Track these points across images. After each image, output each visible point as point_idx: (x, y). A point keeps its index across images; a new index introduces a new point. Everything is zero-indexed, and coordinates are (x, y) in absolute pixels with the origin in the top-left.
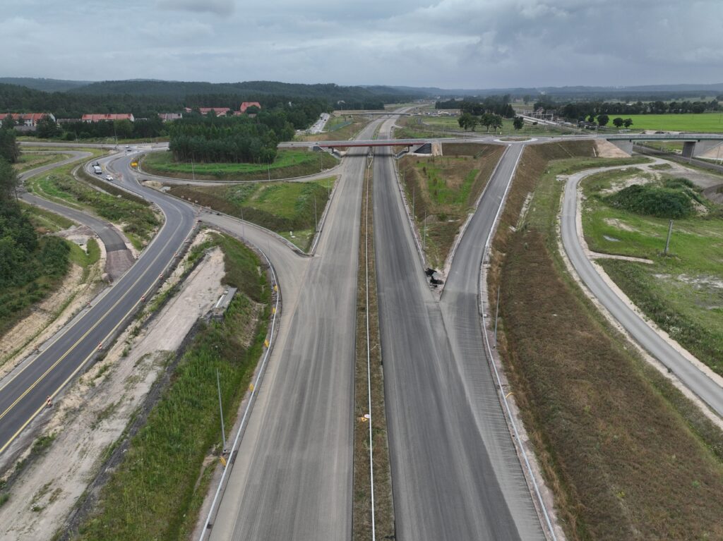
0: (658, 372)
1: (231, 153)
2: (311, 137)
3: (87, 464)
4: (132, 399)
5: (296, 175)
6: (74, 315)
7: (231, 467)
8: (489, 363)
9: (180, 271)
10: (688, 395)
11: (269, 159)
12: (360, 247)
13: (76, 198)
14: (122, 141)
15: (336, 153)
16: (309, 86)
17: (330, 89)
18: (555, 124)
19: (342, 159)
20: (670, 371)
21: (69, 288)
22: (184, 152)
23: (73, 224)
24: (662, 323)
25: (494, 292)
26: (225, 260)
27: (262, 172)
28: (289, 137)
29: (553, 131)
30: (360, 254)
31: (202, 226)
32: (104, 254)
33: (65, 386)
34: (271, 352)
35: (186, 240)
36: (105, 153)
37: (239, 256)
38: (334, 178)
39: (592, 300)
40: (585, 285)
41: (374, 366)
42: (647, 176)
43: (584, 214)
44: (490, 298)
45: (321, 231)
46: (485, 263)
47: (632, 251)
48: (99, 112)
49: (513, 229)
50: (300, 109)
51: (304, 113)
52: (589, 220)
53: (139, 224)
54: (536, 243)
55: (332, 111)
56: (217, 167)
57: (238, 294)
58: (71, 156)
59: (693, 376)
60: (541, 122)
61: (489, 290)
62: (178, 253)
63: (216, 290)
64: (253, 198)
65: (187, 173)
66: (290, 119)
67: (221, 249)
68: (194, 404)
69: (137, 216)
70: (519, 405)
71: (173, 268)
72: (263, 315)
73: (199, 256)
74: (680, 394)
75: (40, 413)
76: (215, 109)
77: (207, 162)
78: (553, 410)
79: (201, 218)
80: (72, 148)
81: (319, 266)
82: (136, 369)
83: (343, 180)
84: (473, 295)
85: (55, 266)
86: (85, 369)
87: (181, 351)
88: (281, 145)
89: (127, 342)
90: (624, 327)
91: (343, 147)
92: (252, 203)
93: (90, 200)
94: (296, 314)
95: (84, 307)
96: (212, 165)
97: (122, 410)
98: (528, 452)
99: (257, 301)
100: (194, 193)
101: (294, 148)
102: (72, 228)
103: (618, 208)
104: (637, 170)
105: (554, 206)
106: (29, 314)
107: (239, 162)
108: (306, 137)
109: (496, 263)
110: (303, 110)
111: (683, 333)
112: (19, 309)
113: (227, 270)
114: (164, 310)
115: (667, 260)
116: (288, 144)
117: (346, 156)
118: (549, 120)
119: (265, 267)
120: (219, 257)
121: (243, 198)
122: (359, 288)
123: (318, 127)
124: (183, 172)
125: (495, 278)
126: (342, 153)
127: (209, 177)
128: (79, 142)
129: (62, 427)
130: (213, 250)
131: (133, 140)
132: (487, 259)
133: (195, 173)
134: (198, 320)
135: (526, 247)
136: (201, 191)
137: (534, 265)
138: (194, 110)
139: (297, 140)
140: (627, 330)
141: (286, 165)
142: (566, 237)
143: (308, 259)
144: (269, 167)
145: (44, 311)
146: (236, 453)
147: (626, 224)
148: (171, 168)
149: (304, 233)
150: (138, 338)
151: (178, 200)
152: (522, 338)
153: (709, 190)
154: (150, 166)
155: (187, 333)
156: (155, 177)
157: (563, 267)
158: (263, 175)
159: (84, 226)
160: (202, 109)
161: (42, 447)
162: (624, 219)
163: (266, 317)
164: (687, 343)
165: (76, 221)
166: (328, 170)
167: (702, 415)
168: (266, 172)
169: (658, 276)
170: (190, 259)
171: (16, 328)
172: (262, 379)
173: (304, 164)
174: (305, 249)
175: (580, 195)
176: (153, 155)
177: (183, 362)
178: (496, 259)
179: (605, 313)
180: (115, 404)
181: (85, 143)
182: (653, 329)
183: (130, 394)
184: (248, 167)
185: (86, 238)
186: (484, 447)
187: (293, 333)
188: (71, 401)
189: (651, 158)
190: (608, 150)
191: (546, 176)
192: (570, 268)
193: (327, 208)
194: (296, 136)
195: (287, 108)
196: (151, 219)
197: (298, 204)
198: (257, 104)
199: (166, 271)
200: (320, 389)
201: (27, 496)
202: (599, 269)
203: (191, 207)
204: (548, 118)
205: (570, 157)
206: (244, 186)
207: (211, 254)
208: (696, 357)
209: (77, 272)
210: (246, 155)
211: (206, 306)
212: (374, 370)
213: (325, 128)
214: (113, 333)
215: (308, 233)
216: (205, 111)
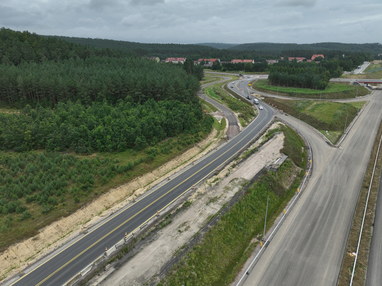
1: (301, 83)
2: (354, 76)
3: (202, 220)
4: (225, 197)
5: (338, 98)
6: (209, 152)
7: (264, 249)
9: (260, 141)
11: (323, 88)
12: (373, 148)
13: (221, 98)
14: (246, 73)
15: (369, 87)
16: (359, 45)
19: (373, 91)
21: (210, 139)
22: (275, 81)
23: (218, 110)
26: (285, 140)
27: (316, 95)
28: (338, 75)
30: (372, 152)
31: (276, 120)
32: (227, 126)
33: (200, 182)
34: (300, 196)
35: (267, 126)
36: (238, 78)
37: (293, 139)
38: (364, 102)
41: (367, 225)
45: (347, 134)
48: (239, 58)
50: (349, 59)
51: (352, 61)
53: (246, 114)
55: (373, 60)
56: (291, 90)
57: (288, 159)
58: (223, 79)
62: (261, 132)
63: (277, 154)
64: (308, 108)
65: (274, 91)
66: (341, 65)
67: (284, 134)
68: (253, 210)
69: (246, 110)
71: (257, 139)
72: (299, 174)
73: (271, 135)
75: (189, 191)
76: (297, 58)
77: (286, 86)
79: (276, 116)
80: (224, 75)
81: (341, 154)
82: (230, 184)
83: (370, 105)
85: (207, 128)
86: (209, 177)
87: (252, 181)
88: (332, 80)
89: (229, 170)
91: (375, 84)
92: (307, 111)
93: (227, 100)
94: (320, 179)
95: (214, 149)
96: (289, 88)
97: (220, 201)
99: (298, 166)
100: (276, 102)
101: (340, 82)
102: (217, 112)
106: (193, 147)
107: (304, 88)
108: (350, 76)
110: (351, 60)
112: (190, 144)
113: (284, 145)
114: (249, 159)
116: (337, 80)
117: (377, 89)
119: (307, 148)
120: (282, 138)
121: (302, 108)
122: (367, 173)
123: (360, 70)
124: (272, 90)
126: (374, 87)
127: (286, 94)
128: (227, 73)
129: (195, 200)
130: (279, 133)
131: (251, 73)
133: (279, 92)
134: (264, 168)
136: (280, 102)
138: (285, 58)
139: (343, 77)
141: (333, 92)
143: (335, 149)
144: (321, 92)
145: (199, 147)
146: (269, 242)
148: (267, 88)
149: (335, 133)
150: (234, 169)
151: (266, 105)
154: (257, 86)
155: (257, 173)
156: (258, 92)
158: (317, 96)
159: (222, 111)
160: (289, 58)
161: (187, 205)
163: (301, 176)
165: (219, 109)
166: (361, 97)
168: (319, 95)
170: (267, 136)
171: (187, 152)
172: (291, 209)
173: (345, 92)
174: (335, 143)
176: (259, 81)
177: (252, 187)
180: (218, 197)
181: (230, 73)
183: (226, 194)
184: (309, 91)
185: (222, 117)
187: (315, 189)
188: (201, 190)
193: (354, 120)
194: (343, 75)
195: (341, 58)
196: (252, 112)
197: (335, 115)
198: (322, 56)
199: (253, 140)
200: (325, 226)
201: (177, 224)
203: (272, 109)
206: (304, 101)
207: (278, 135)
209: (215, 132)
210: (309, 85)
211: (269, 162)
212: (366, 227)
213: (365, 71)
214: (224, 164)
215: (338, 133)
216: (290, 59)
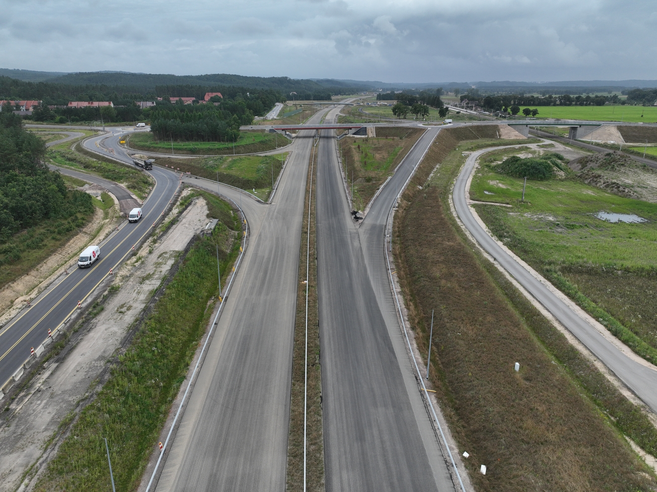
0: (489, 260)
1: (202, 134)
2: (268, 122)
3: (142, 297)
4: (161, 272)
5: (256, 151)
6: (107, 235)
7: (225, 302)
8: (385, 259)
9: (175, 211)
10: (501, 269)
11: (233, 138)
12: (305, 198)
13: (82, 166)
14: (107, 124)
15: (288, 135)
16: (264, 79)
17: (283, 81)
18: (476, 113)
19: (294, 139)
20: (495, 259)
21: (98, 221)
22: (163, 133)
23: (87, 183)
24: (500, 237)
25: (397, 223)
26: (207, 204)
27: (228, 149)
28: (249, 122)
29: (471, 118)
30: (305, 203)
31: (185, 186)
32: (116, 201)
33: (117, 266)
34: (244, 254)
35: (175, 193)
36: (96, 133)
37: (217, 202)
38: (287, 153)
39: (461, 227)
40: (459, 218)
41: (311, 260)
42: (534, 152)
43: (475, 177)
44: (394, 227)
45: (277, 189)
46: (394, 207)
47: (500, 199)
48: (81, 99)
49: (421, 188)
50: (257, 99)
51: (261, 102)
52: (477, 181)
53: (137, 184)
54: (433, 195)
55: (285, 101)
56: (191, 145)
57: (220, 222)
58: (68, 136)
59: (509, 262)
60: (463, 111)
61: (394, 223)
62: (171, 201)
63: (204, 220)
64: (223, 166)
65: (167, 149)
66: (249, 107)
67: (204, 198)
68: (199, 276)
69: (135, 178)
70: (399, 277)
71: (170, 210)
72: (237, 237)
73: (188, 201)
74: (496, 269)
75: (107, 277)
76: (183, 99)
77: (183, 141)
78: (418, 278)
79: (183, 181)
80: (67, 130)
81: (275, 210)
82: (159, 259)
83: (293, 156)
84: (383, 225)
85: (85, 207)
86: (126, 259)
87: (186, 250)
88: (242, 128)
89: (150, 246)
90: (476, 240)
91: (293, 130)
92: (223, 169)
93: (95, 168)
94: (260, 235)
95: (113, 231)
96: (187, 143)
97: (156, 276)
98: (399, 296)
99: (232, 229)
100: (176, 164)
101: (254, 131)
102: (87, 186)
103: (500, 174)
104: (527, 148)
105: (454, 173)
106: (77, 234)
107: (209, 141)
108: (263, 122)
109: (402, 207)
110: (259, 100)
111: (511, 242)
112: (71, 230)
113: (209, 209)
114: (170, 231)
115: (522, 204)
116: (249, 127)
117: (297, 137)
118: (472, 110)
119: (236, 210)
120: (203, 203)
121: (216, 166)
122: (303, 221)
123: (273, 114)
124: (163, 148)
125: (400, 216)
126: (294, 135)
127: (185, 152)
128: (71, 125)
129: (123, 283)
130: (198, 198)
131: (116, 124)
132: (397, 205)
133: (174, 149)
134: (194, 236)
135: (425, 198)
136: (181, 162)
137: (428, 208)
138: (165, 99)
139: (255, 124)
140: (477, 241)
141: (248, 143)
142: (456, 192)
143: (267, 206)
144: (234, 144)
145: (86, 233)
146: (227, 298)
147: (503, 184)
148: (153, 145)
149: (263, 190)
150: (156, 245)
151: (162, 168)
152: (409, 246)
153: (573, 162)
154: (134, 143)
155: (188, 242)
156: (141, 152)
157: (448, 209)
158: (229, 151)
159: (95, 184)
160: (171, 99)
161: (114, 291)
162: (503, 180)
163: (240, 238)
164: (511, 247)
165: (88, 181)
166: (282, 148)
167: (505, 278)
168: (232, 148)
169: (511, 214)
170: (181, 204)
171: (71, 241)
172: (239, 267)
173: (261, 142)
174: (266, 200)
175: (477, 165)
176: (136, 135)
177: (188, 255)
178: (403, 205)
179: (468, 234)
180: (151, 274)
181: (75, 125)
182: (495, 241)
183: (159, 270)
184: (217, 145)
185: (100, 192)
186: (374, 293)
187: (258, 245)
188: (124, 272)
189: (542, 139)
190: (509, 133)
191: (455, 152)
192: (452, 209)
193: (281, 174)
194: (254, 121)
195: (246, 98)
196: (145, 181)
197: (258, 170)
198: (219, 95)
199: (165, 211)
200: (276, 271)
201: (113, 308)
202: (473, 210)
203: (174, 173)
204: (471, 108)
205: (478, 138)
206: (215, 158)
207: (197, 201)
208: (515, 253)
209: (100, 213)
210: (214, 135)
211: (199, 229)
212: (311, 262)
213: (279, 115)
214: (139, 242)
215: (267, 190)
216: (174, 100)
